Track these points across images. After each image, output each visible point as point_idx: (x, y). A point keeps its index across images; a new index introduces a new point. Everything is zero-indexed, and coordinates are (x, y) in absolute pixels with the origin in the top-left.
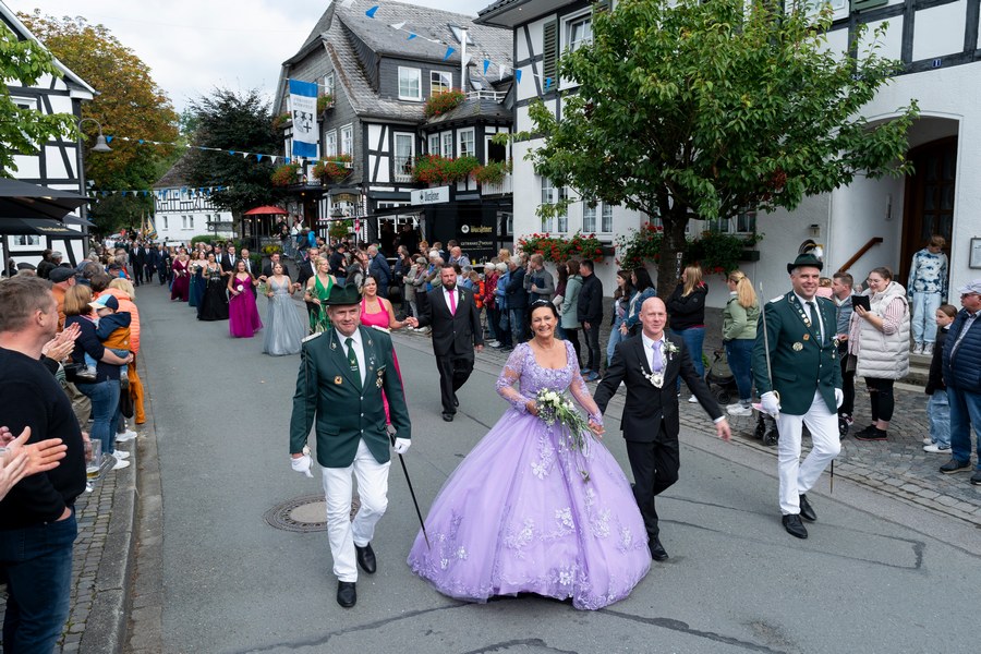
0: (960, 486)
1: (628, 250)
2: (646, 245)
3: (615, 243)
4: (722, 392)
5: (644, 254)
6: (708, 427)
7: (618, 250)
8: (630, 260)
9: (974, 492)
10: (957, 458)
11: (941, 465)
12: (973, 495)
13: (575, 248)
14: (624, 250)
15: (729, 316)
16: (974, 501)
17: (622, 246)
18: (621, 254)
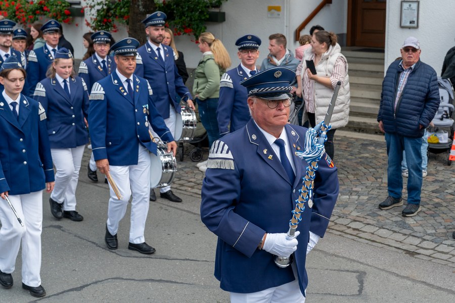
0: (394, 219)
1: (98, 11)
2: (116, 7)
3: (84, 4)
4: (194, 150)
5: (115, 16)
6: (182, 185)
7: (87, 10)
8: (100, 21)
9: (405, 223)
10: (392, 195)
11: (380, 202)
12: (404, 225)
13: (42, 9)
14: (94, 11)
15: (203, 76)
16: (404, 231)
17: (92, 7)
18: (91, 15)
